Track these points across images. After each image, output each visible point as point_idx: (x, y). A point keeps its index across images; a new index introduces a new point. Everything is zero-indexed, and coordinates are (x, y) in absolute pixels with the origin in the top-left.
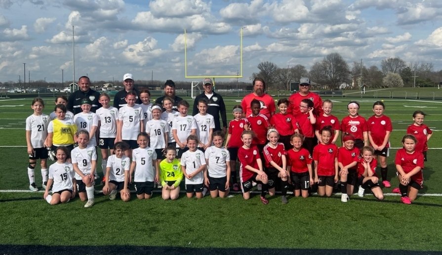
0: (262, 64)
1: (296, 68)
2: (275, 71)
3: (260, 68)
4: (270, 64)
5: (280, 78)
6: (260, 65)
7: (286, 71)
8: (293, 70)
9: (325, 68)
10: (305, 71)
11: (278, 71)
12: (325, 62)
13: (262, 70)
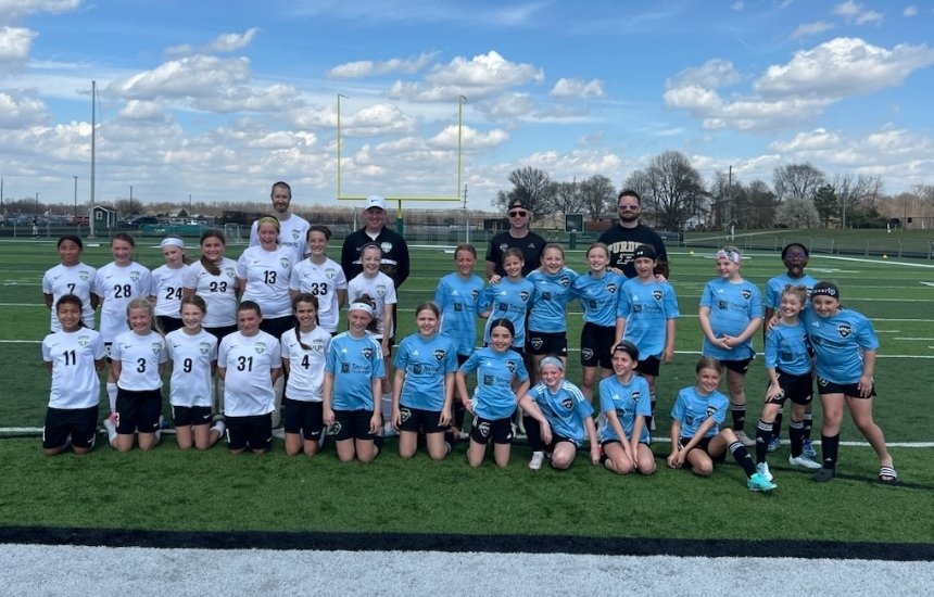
0: (519, 172)
1: (593, 182)
2: (546, 187)
3: (514, 182)
4: (536, 172)
5: (557, 204)
6: (514, 173)
7: (570, 188)
8: (585, 187)
9: (654, 186)
10: (611, 190)
11: (553, 189)
12: (653, 170)
13: (519, 185)
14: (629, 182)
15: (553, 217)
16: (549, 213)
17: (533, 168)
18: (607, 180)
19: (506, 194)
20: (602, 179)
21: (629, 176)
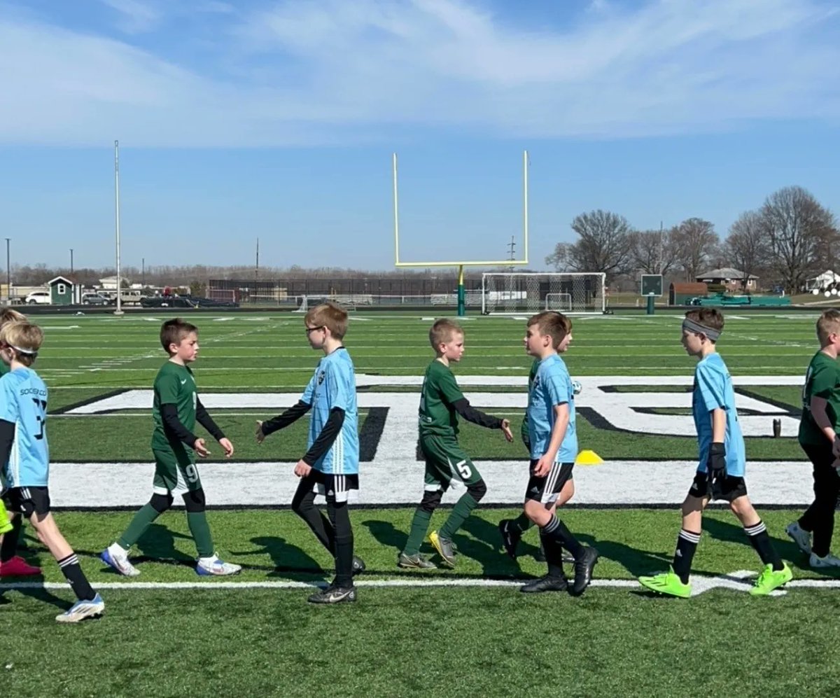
0: (585, 217)
1: (689, 228)
2: (623, 237)
3: (578, 230)
4: (608, 216)
5: (639, 260)
6: (579, 219)
7: (654, 238)
8: (676, 235)
9: (770, 231)
10: (714, 239)
11: (632, 241)
12: (769, 210)
13: (585, 235)
14: (737, 227)
15: (634, 277)
16: (628, 271)
17: (605, 211)
18: (706, 224)
19: (567, 247)
20: (701, 223)
21: (737, 219)
